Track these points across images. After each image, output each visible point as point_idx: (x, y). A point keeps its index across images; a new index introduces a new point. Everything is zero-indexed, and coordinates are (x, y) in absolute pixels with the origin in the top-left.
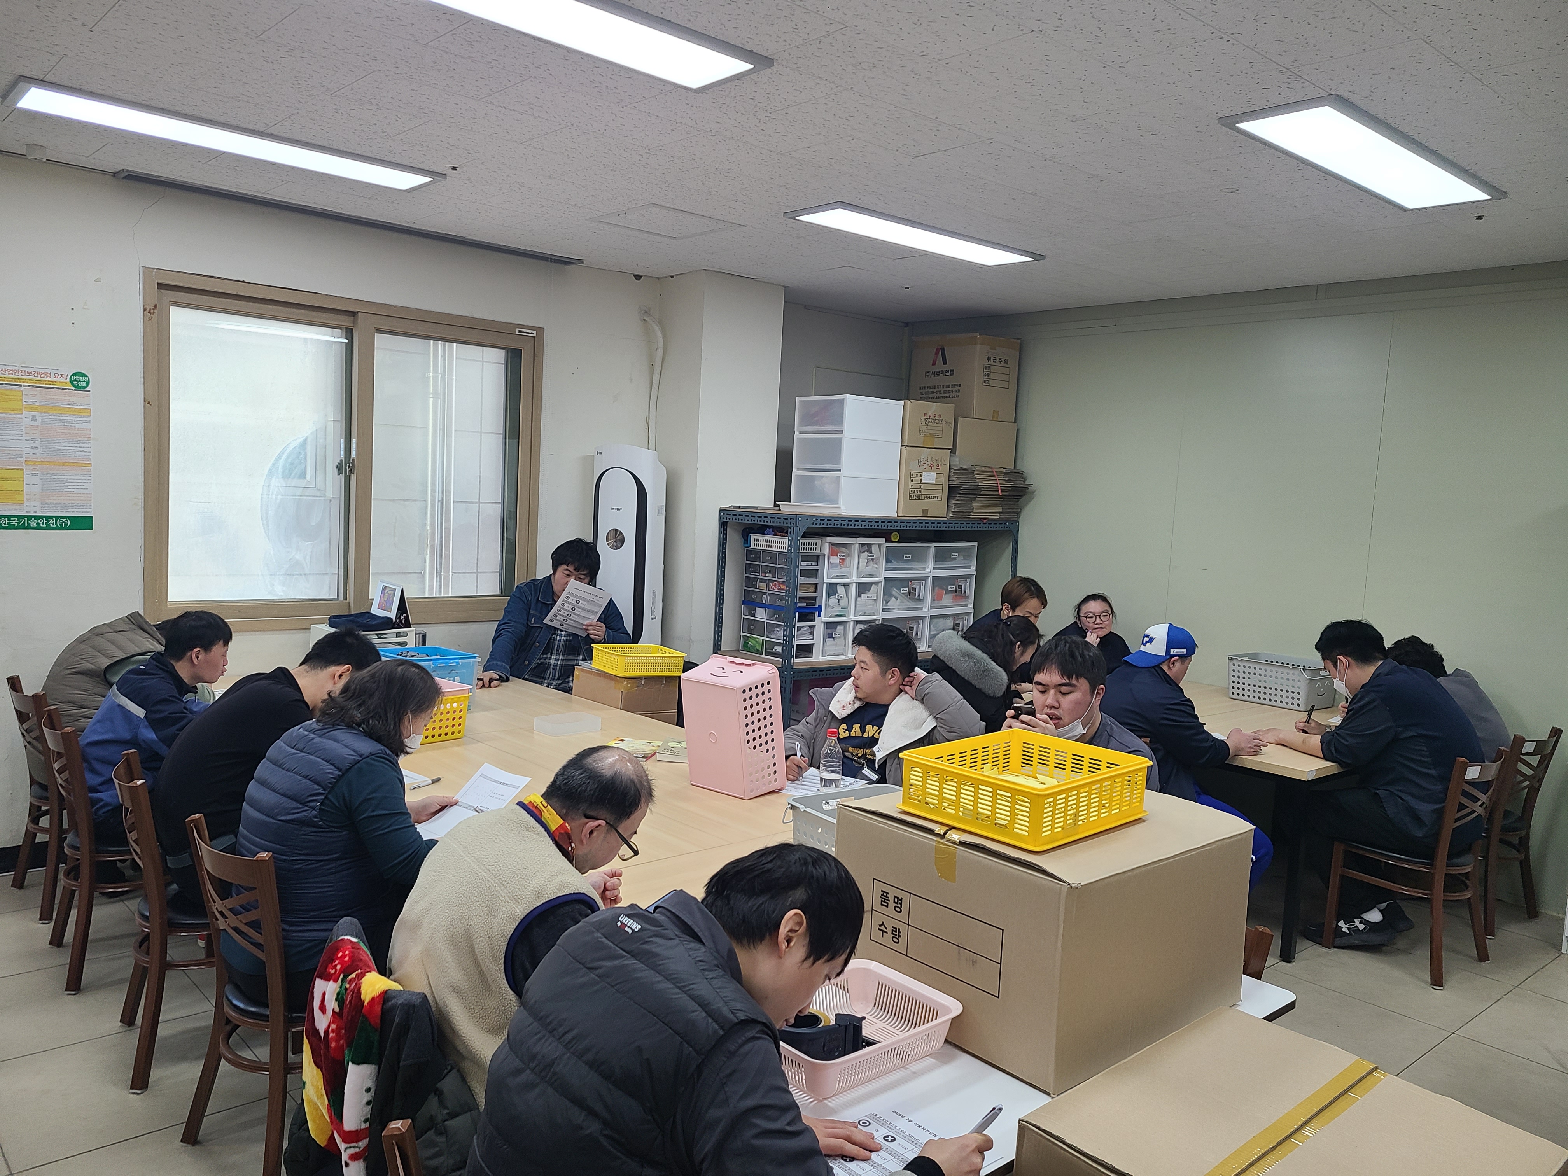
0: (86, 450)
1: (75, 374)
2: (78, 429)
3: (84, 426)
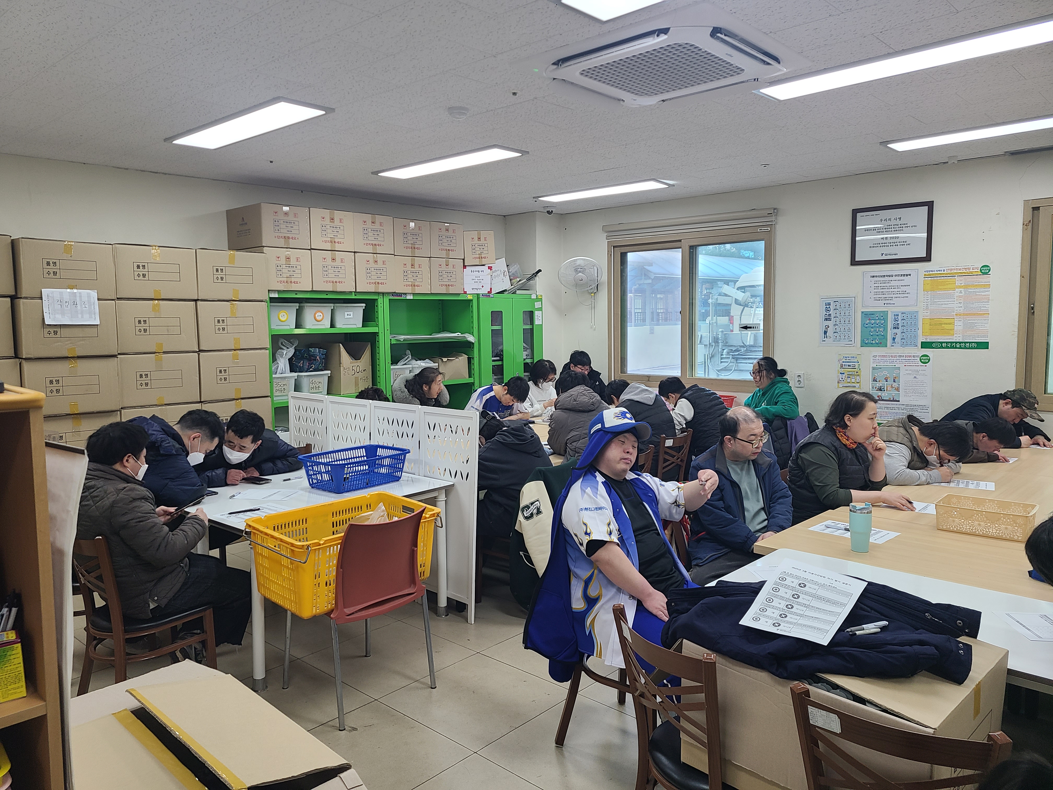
0: (986, 306)
1: (982, 267)
2: (983, 295)
3: (987, 293)
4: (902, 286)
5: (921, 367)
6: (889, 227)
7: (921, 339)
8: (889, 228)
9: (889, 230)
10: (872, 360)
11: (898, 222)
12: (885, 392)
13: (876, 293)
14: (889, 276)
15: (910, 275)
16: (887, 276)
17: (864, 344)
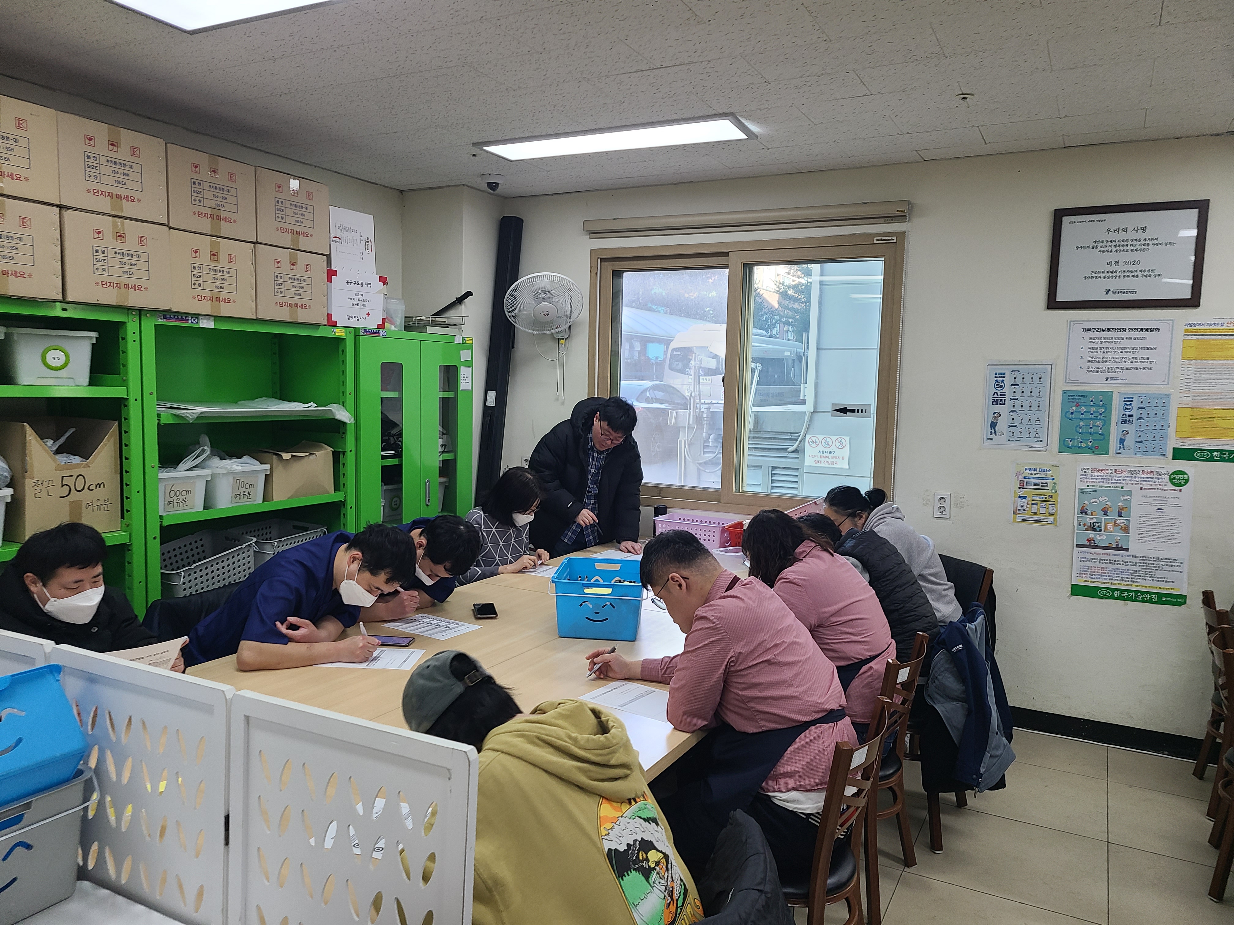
4: (1141, 348)
5: (1170, 492)
6: (1122, 243)
7: (1173, 442)
8: (1123, 246)
9: (1122, 248)
10: (1079, 477)
11: (1140, 235)
12: (1102, 532)
13: (1091, 360)
14: (1119, 330)
15: (1158, 330)
16: (1114, 330)
17: (1065, 447)
